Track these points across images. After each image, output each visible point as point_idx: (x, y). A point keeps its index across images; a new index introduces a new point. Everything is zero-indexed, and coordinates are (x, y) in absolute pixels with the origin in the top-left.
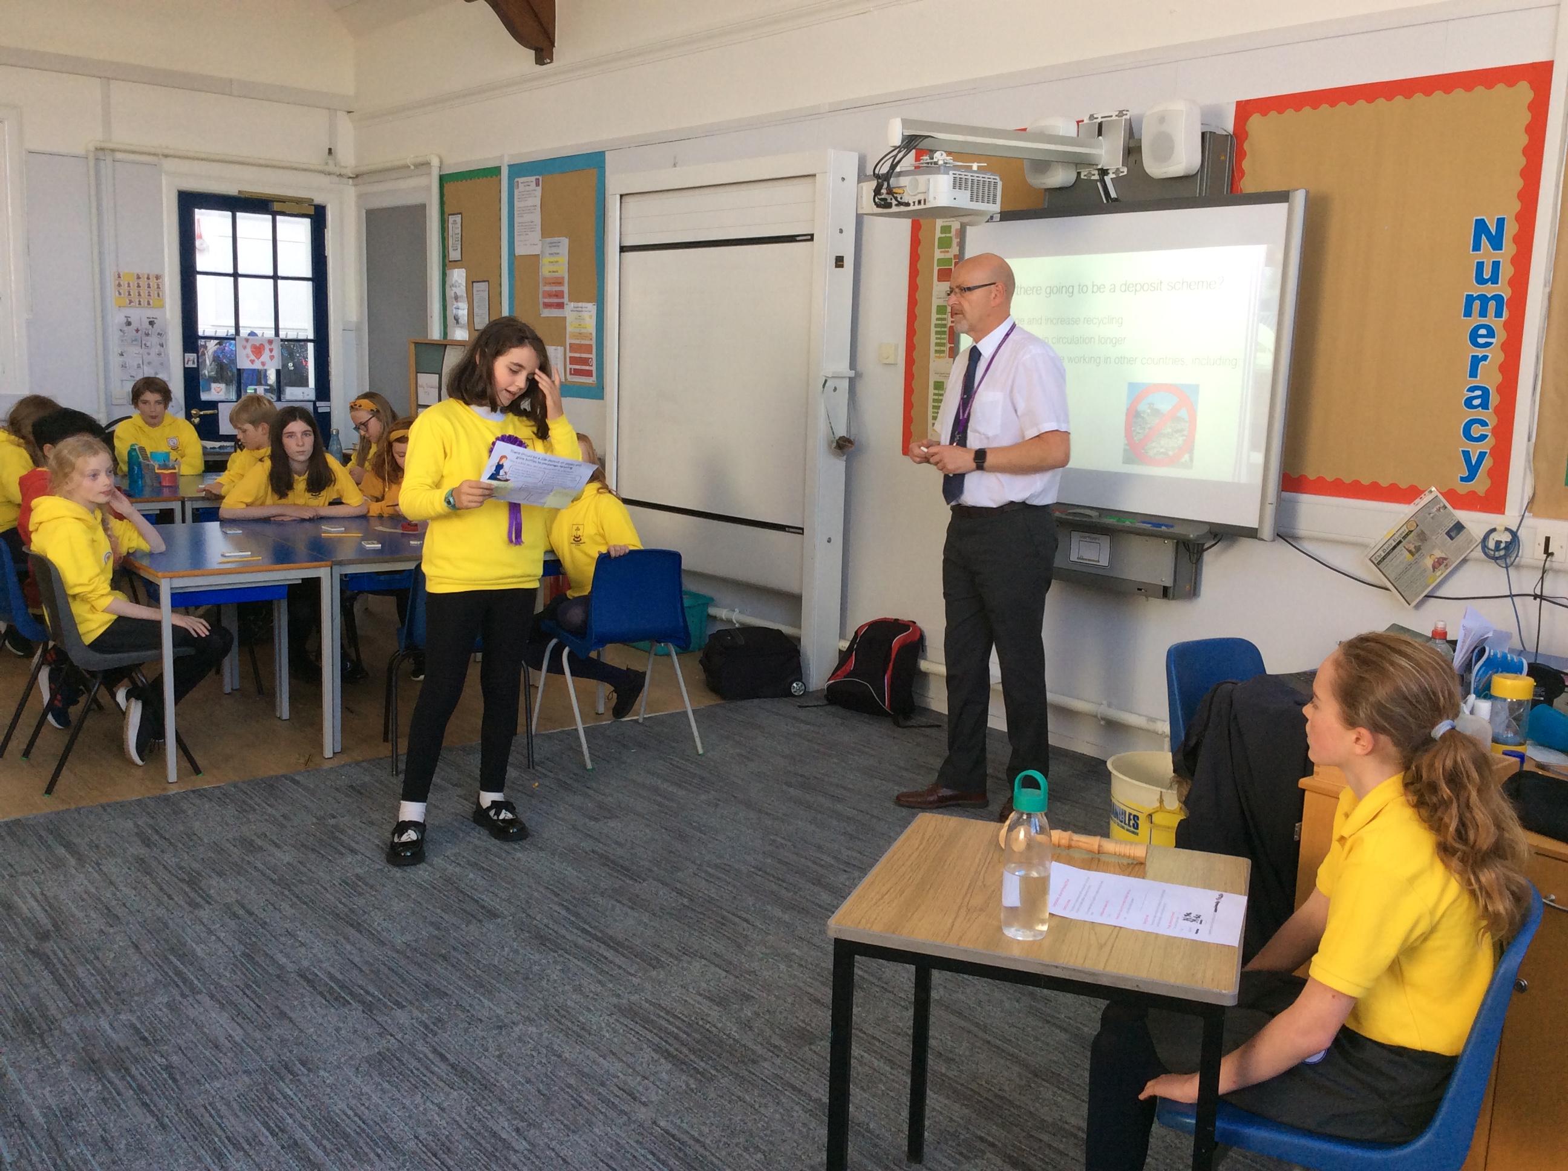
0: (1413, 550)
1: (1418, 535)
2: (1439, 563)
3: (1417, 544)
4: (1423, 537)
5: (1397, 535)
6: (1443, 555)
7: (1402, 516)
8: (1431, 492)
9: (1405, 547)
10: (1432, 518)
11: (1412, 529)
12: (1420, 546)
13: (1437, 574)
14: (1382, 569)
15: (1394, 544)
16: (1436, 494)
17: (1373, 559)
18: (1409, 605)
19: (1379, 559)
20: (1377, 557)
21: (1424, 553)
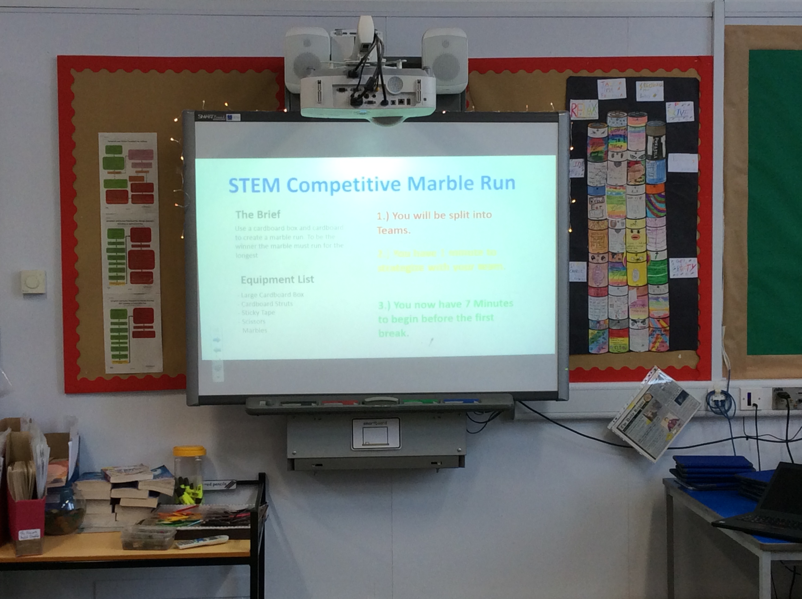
0: (652, 416)
1: (654, 405)
2: (673, 424)
3: (654, 411)
4: (658, 406)
5: (637, 406)
6: (677, 418)
7: (639, 391)
8: (655, 370)
9: (644, 415)
10: (663, 390)
11: (649, 400)
12: (656, 413)
13: (674, 433)
14: (627, 434)
15: (635, 413)
16: (659, 371)
17: (620, 427)
18: (655, 459)
19: (625, 427)
20: (623, 426)
21: (660, 417)
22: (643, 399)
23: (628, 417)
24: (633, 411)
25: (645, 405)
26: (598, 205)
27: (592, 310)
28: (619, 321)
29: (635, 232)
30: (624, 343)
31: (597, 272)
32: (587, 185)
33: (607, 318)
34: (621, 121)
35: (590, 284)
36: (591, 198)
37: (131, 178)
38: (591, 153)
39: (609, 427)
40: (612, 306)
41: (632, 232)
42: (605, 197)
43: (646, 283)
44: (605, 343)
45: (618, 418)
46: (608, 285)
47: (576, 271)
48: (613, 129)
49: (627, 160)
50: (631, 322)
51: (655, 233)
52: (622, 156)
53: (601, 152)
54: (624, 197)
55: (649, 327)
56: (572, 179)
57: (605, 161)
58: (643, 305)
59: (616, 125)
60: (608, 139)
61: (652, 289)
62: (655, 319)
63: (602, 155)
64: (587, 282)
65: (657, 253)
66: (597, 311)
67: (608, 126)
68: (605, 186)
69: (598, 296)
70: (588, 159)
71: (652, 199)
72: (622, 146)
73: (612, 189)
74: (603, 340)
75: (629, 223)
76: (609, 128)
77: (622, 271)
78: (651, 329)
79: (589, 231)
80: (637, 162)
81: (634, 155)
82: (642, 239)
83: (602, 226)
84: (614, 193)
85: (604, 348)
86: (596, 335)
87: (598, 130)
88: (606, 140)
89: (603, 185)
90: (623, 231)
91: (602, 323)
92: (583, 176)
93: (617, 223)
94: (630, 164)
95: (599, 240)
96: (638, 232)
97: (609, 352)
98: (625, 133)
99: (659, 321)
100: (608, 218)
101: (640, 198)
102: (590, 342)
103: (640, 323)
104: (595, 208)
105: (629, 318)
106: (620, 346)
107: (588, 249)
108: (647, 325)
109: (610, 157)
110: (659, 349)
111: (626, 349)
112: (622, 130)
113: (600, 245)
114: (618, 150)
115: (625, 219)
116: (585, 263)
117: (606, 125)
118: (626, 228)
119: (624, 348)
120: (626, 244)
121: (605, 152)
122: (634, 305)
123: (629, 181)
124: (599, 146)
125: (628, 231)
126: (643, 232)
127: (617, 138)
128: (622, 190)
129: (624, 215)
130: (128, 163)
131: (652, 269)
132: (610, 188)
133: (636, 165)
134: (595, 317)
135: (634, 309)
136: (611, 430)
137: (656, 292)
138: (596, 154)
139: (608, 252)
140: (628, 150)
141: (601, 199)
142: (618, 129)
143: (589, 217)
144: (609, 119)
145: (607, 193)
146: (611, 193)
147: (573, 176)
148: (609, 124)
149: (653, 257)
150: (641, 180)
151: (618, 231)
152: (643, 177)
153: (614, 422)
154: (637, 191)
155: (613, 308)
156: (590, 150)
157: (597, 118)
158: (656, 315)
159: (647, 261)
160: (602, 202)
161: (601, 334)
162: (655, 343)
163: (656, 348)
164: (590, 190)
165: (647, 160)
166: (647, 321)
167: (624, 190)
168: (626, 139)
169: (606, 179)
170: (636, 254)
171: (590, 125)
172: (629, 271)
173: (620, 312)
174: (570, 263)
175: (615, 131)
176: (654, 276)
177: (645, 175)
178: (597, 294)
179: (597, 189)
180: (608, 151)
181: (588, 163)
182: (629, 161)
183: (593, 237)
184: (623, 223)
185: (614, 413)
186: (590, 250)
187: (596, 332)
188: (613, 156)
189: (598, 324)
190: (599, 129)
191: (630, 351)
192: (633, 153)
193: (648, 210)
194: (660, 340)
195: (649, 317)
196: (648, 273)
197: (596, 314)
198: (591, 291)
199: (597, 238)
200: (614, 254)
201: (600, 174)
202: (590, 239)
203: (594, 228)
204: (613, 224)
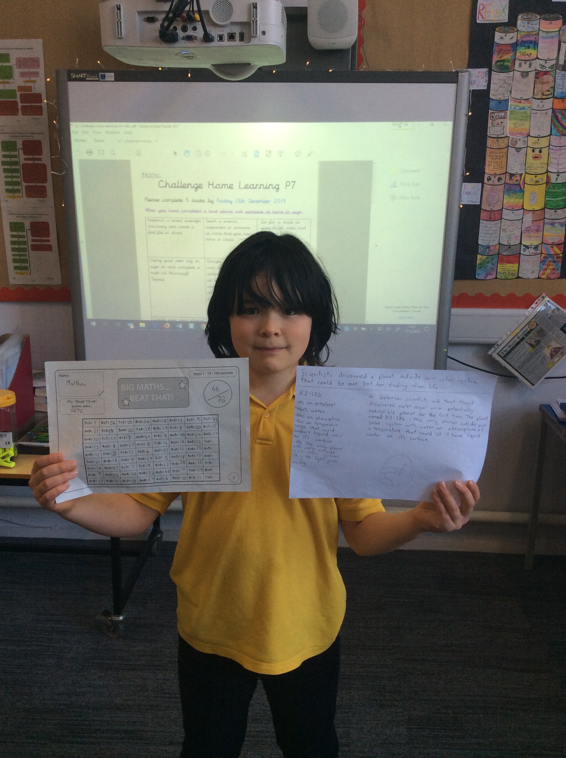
0: (534, 344)
1: (538, 332)
2: (556, 352)
3: (537, 339)
4: (541, 333)
5: (520, 334)
6: (560, 346)
7: (523, 318)
8: (543, 298)
9: (527, 342)
10: (549, 318)
11: (533, 328)
12: (539, 340)
13: (555, 360)
14: (508, 360)
15: (518, 340)
16: (547, 299)
17: (500, 353)
18: (533, 385)
19: (506, 353)
20: (504, 352)
21: (543, 345)
22: (527, 327)
23: (510, 344)
24: (516, 338)
25: (529, 332)
26: (499, 121)
27: (482, 235)
28: (510, 247)
29: (537, 151)
30: (513, 269)
31: (492, 194)
32: (489, 98)
33: (498, 243)
34: (532, 24)
35: (483, 207)
36: (492, 113)
37: (21, 88)
38: (497, 62)
39: (490, 353)
40: (505, 230)
41: (533, 151)
42: (508, 112)
43: (543, 207)
44: (493, 269)
45: (499, 345)
46: (503, 208)
47: (469, 193)
48: (522, 34)
49: (536, 70)
50: (523, 247)
51: (558, 153)
52: (530, 65)
53: (508, 61)
54: (528, 112)
55: (541, 253)
56: (474, 91)
57: (511, 71)
58: (537, 231)
59: (526, 29)
60: (517, 45)
61: (549, 214)
62: (549, 245)
63: (509, 64)
64: (480, 205)
65: (558, 175)
66: (488, 235)
67: (518, 31)
68: (509, 99)
69: (490, 220)
70: (493, 69)
71: (560, 116)
72: (531, 54)
73: (516, 104)
74: (492, 266)
75: (531, 141)
76: (519, 32)
77: (518, 193)
78: (543, 255)
79: (487, 149)
80: (546, 73)
81: (544, 64)
82: (544, 159)
83: (501, 144)
84: (518, 108)
85: (492, 274)
86: (484, 261)
87: (506, 36)
88: (514, 46)
89: (507, 98)
90: (523, 151)
91: (491, 248)
92: (485, 88)
93: (518, 141)
94: (538, 74)
95: (496, 160)
96: (540, 152)
97: (496, 278)
98: (536, 38)
99: (552, 247)
100: (508, 135)
101: (546, 114)
102: (477, 268)
103: (532, 249)
104: (495, 124)
105: (521, 243)
106: (509, 272)
107: (484, 169)
108: (539, 252)
109: (517, 67)
110: (549, 276)
111: (514, 275)
112: (533, 35)
113: (498, 165)
114: (527, 58)
115: (527, 137)
116: (480, 184)
117: (516, 29)
118: (527, 146)
119: (512, 274)
120: (525, 165)
121: (512, 60)
122: (528, 230)
123: (535, 94)
124: (507, 54)
125: (530, 150)
126: (545, 151)
127: (527, 45)
128: (526, 105)
129: (527, 132)
130: (17, 72)
131: (551, 192)
132: (514, 102)
133: (545, 76)
134: (486, 241)
135: (528, 234)
136: (491, 356)
137: (553, 217)
138: (502, 63)
139: (506, 173)
140: (537, 58)
141: (502, 114)
142: (529, 34)
143: (488, 134)
144: (519, 22)
145: (511, 108)
146: (515, 108)
147: (474, 87)
148: (519, 27)
149: (553, 178)
150: (549, 93)
151: (518, 150)
152: (552, 90)
153: (495, 348)
154: (543, 105)
155: (505, 233)
156: (496, 58)
157: (507, 21)
158: (550, 241)
159: (548, 183)
160: (504, 118)
161: (490, 259)
162: (546, 269)
163: (547, 275)
164: (492, 104)
165: (557, 70)
166: (539, 248)
167: (529, 105)
168: (536, 45)
169: (511, 92)
170: (536, 175)
171: (497, 29)
172: (527, 194)
173: (512, 237)
174: (464, 184)
175: (525, 36)
176: (552, 199)
177: (554, 88)
178: (490, 218)
179: (500, 102)
180: (515, 59)
181: (493, 72)
182: (537, 71)
183: (492, 156)
184: (524, 142)
185: (497, 340)
186: (487, 171)
187: (485, 257)
188: (520, 65)
189: (488, 249)
190: (507, 34)
191: (518, 277)
192: (543, 63)
193: (552, 126)
194: (551, 267)
195: (542, 243)
196: (546, 197)
197: (487, 239)
198: (483, 215)
199: (495, 158)
200: (512, 175)
201: (505, 85)
202: (488, 159)
203: (493, 146)
204: (514, 143)
